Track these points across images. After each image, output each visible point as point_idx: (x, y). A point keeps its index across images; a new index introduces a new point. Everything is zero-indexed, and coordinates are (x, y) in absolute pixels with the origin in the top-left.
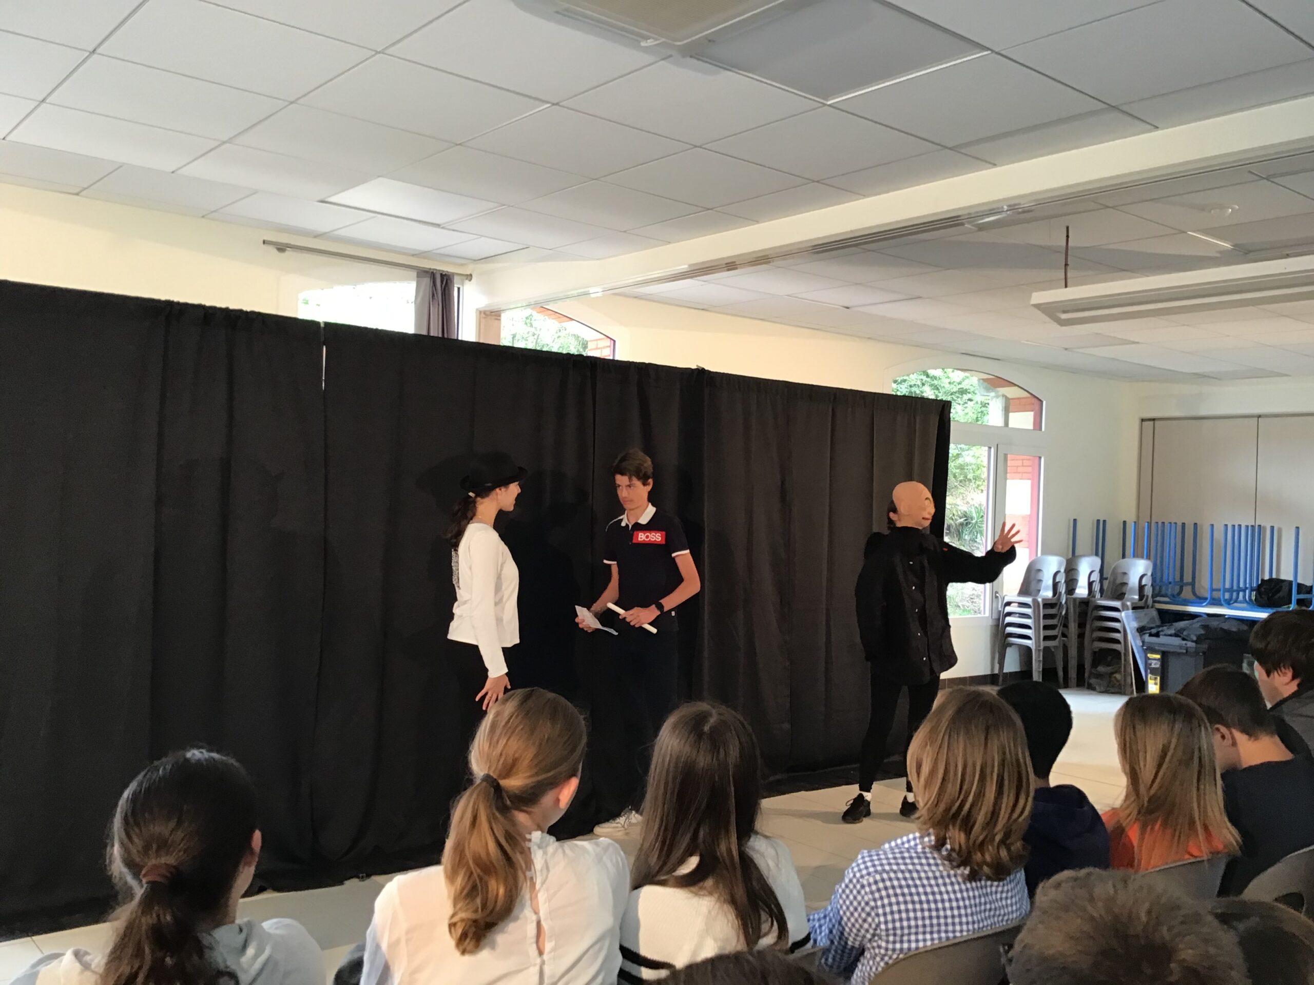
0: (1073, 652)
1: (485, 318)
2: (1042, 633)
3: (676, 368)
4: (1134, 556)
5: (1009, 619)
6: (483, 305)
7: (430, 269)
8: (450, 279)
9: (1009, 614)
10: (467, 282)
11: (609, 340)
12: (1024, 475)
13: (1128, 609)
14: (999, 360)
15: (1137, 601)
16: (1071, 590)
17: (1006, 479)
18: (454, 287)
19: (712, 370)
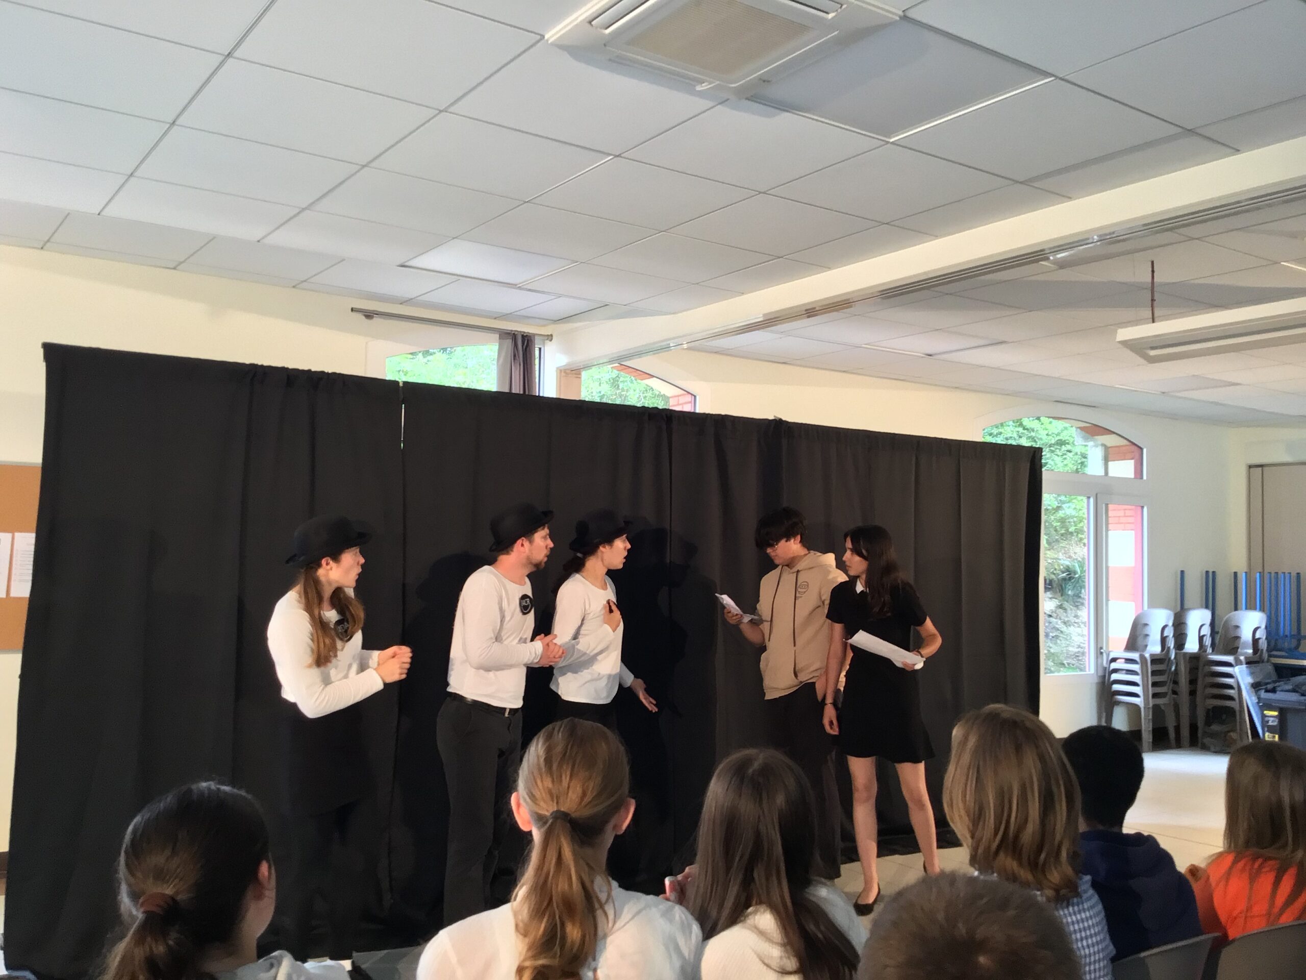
0: (1185, 711)
1: (565, 377)
2: (1151, 691)
4: (1246, 609)
5: (1114, 676)
6: (564, 364)
7: (512, 331)
8: (531, 340)
9: (1116, 671)
10: (548, 341)
11: (690, 396)
12: (1127, 525)
13: (1242, 665)
14: (1094, 407)
15: (1251, 655)
16: (1180, 644)
17: (1107, 530)
18: (535, 347)
19: (790, 421)
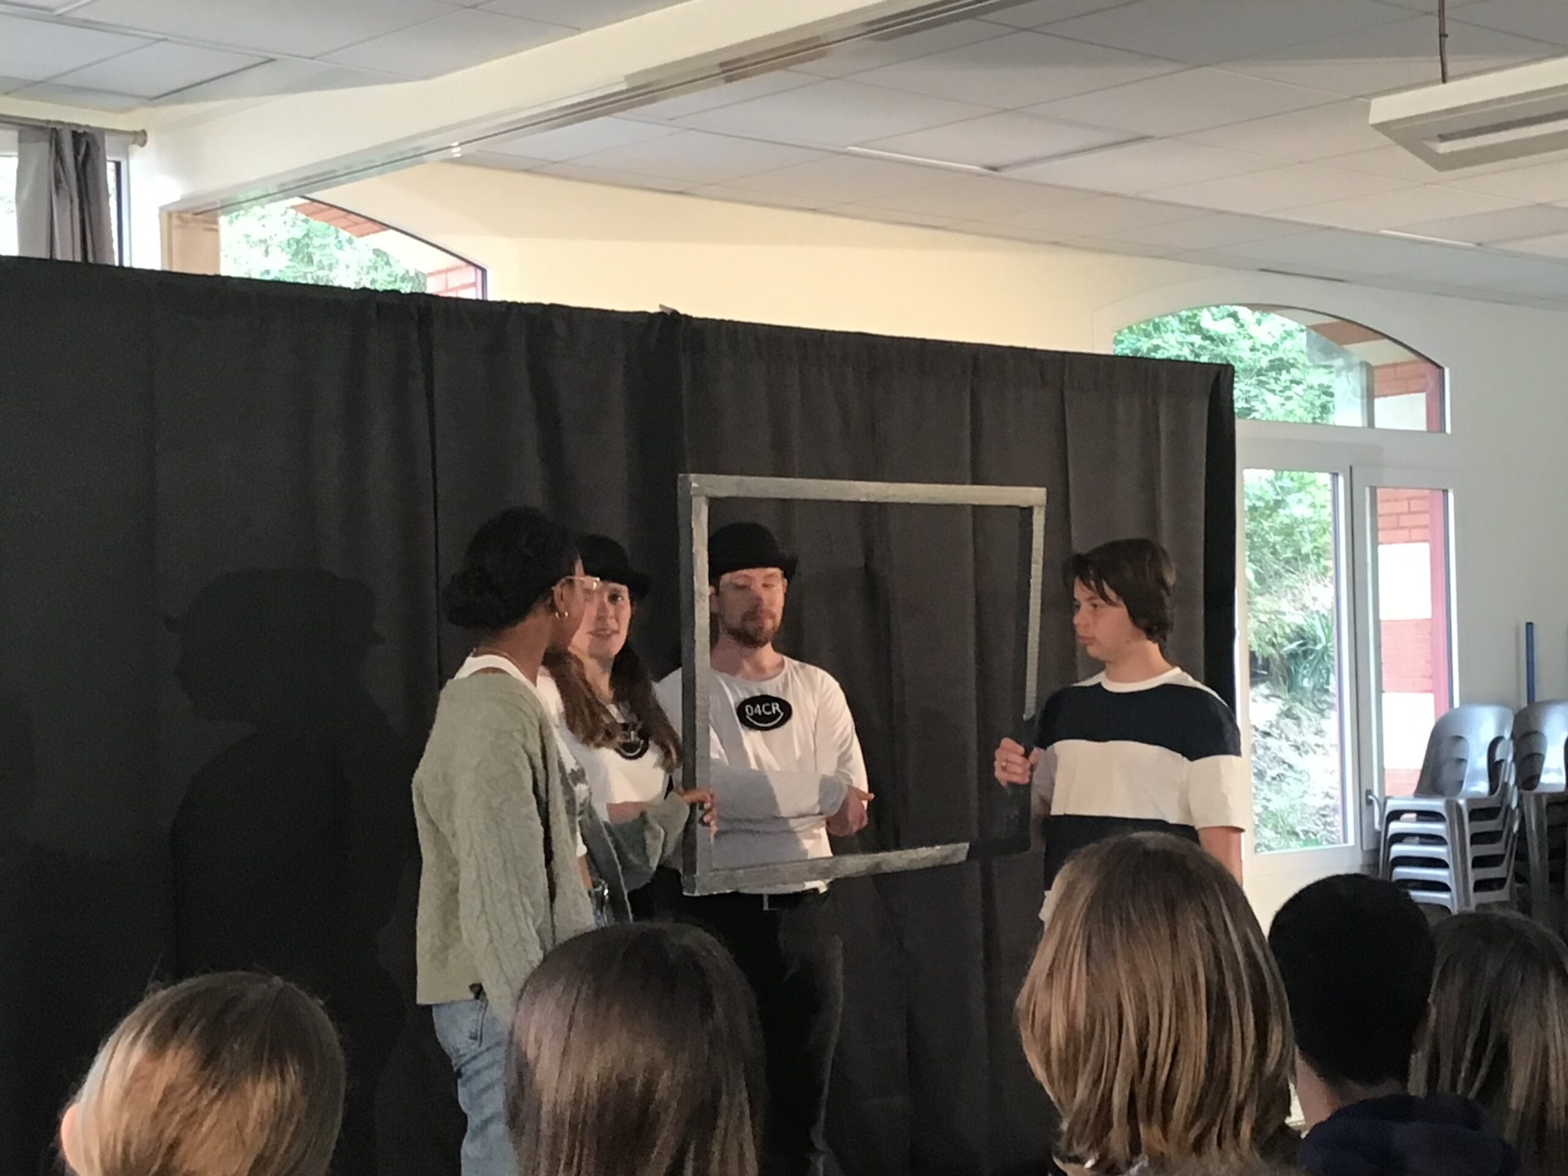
1: (181, 227)
2: (1473, 875)
3: (613, 312)
5: (1397, 850)
6: (177, 198)
7: (48, 122)
8: (95, 142)
9: (1399, 838)
10: (135, 149)
11: (472, 269)
12: (1416, 533)
14: (1341, 281)
16: (1529, 775)
17: (1375, 543)
18: (105, 161)
19: (694, 315)
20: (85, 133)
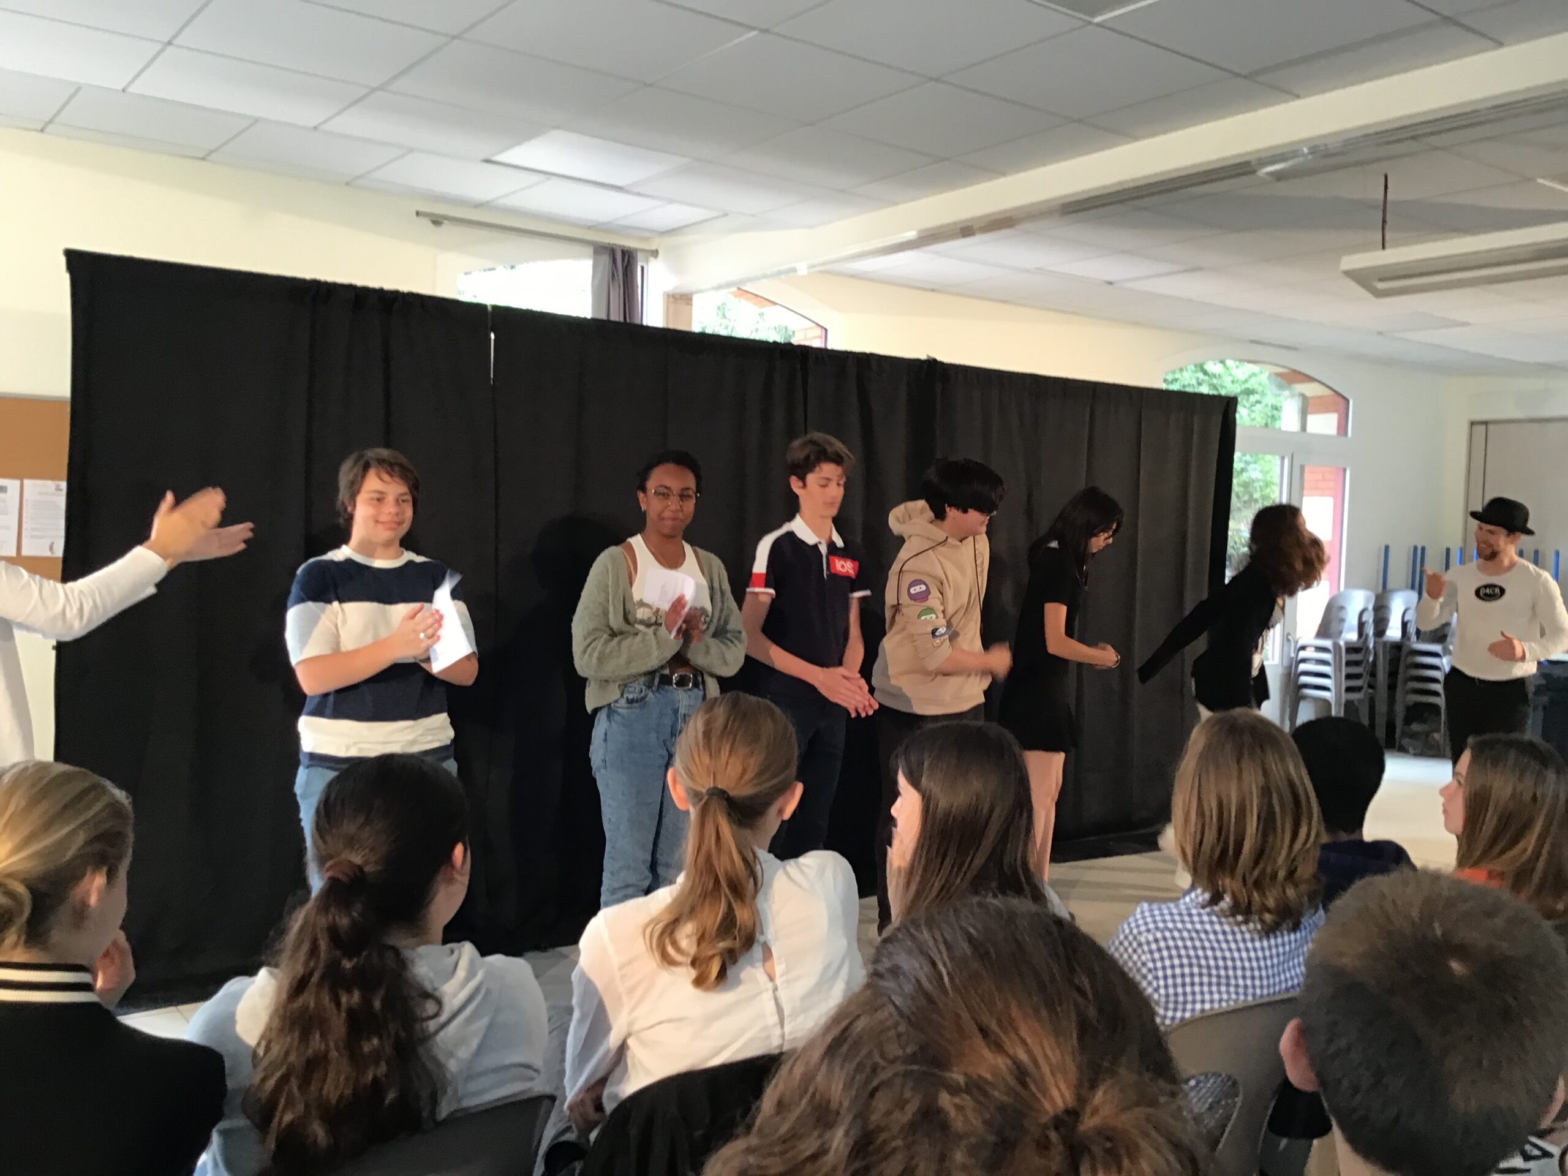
0: (1382, 708)
1: (673, 302)
2: (1344, 684)
5: (1303, 667)
6: (671, 287)
7: (609, 244)
8: (634, 258)
9: (1304, 661)
10: (652, 259)
11: (820, 328)
12: (1325, 491)
14: (1295, 349)
16: (1380, 632)
17: (1302, 496)
18: (637, 265)
19: (944, 361)
20: (627, 251)
